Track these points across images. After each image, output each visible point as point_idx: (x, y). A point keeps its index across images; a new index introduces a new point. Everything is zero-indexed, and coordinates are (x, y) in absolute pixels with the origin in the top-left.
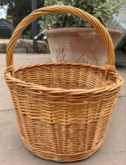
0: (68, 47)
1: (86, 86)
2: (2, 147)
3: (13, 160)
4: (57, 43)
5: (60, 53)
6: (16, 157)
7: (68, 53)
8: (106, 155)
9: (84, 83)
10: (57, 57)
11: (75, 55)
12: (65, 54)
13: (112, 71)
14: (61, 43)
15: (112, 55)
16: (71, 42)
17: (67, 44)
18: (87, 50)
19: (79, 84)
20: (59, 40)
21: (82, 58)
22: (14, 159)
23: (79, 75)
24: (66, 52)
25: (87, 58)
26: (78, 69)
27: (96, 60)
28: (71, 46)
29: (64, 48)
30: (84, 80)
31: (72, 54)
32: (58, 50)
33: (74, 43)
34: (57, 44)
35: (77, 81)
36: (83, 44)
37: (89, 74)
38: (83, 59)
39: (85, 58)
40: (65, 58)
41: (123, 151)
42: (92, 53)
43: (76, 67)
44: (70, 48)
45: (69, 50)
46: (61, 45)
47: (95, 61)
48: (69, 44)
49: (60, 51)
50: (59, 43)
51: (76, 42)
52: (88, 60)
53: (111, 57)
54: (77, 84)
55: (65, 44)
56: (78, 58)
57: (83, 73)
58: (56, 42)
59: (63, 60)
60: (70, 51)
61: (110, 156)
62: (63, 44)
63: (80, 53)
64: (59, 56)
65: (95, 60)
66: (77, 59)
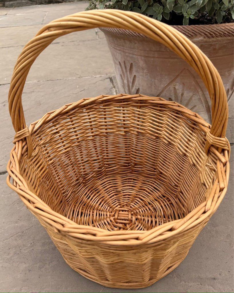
0: (141, 63)
1: (173, 145)
2: (29, 245)
3: (42, 271)
4: (119, 50)
5: (126, 71)
6: (47, 266)
7: (141, 74)
8: (183, 282)
9: (170, 139)
10: (121, 75)
11: (156, 81)
12: (135, 76)
13: (217, 149)
14: (126, 52)
15: (221, 119)
16: (146, 55)
17: (139, 57)
18: (181, 72)
19: (161, 138)
20: (123, 46)
21: (171, 87)
22: (43, 269)
23: (161, 123)
24: (137, 71)
25: (181, 86)
26: (160, 110)
27: (202, 90)
28: (146, 62)
29: (134, 64)
30: (171, 135)
31: (149, 78)
32: (123, 64)
33: (154, 57)
34: (119, 52)
35: (157, 133)
36: (172, 60)
37: (180, 125)
38: (173, 89)
39: (177, 87)
40: (136, 82)
41: (214, 279)
42: (194, 77)
43: (157, 106)
44: (144, 65)
45: (143, 69)
46: (127, 56)
47: (200, 93)
48: (143, 58)
49: (125, 67)
50: (124, 52)
51: (156, 55)
52: (183, 90)
53: (219, 123)
54: (157, 137)
55: (135, 56)
56: (162, 86)
57: (169, 120)
58: (118, 48)
59: (133, 86)
60: (145, 71)
61: (190, 285)
62: (131, 55)
63: (166, 77)
64: (126, 75)
65: (200, 90)
66: (160, 89)
